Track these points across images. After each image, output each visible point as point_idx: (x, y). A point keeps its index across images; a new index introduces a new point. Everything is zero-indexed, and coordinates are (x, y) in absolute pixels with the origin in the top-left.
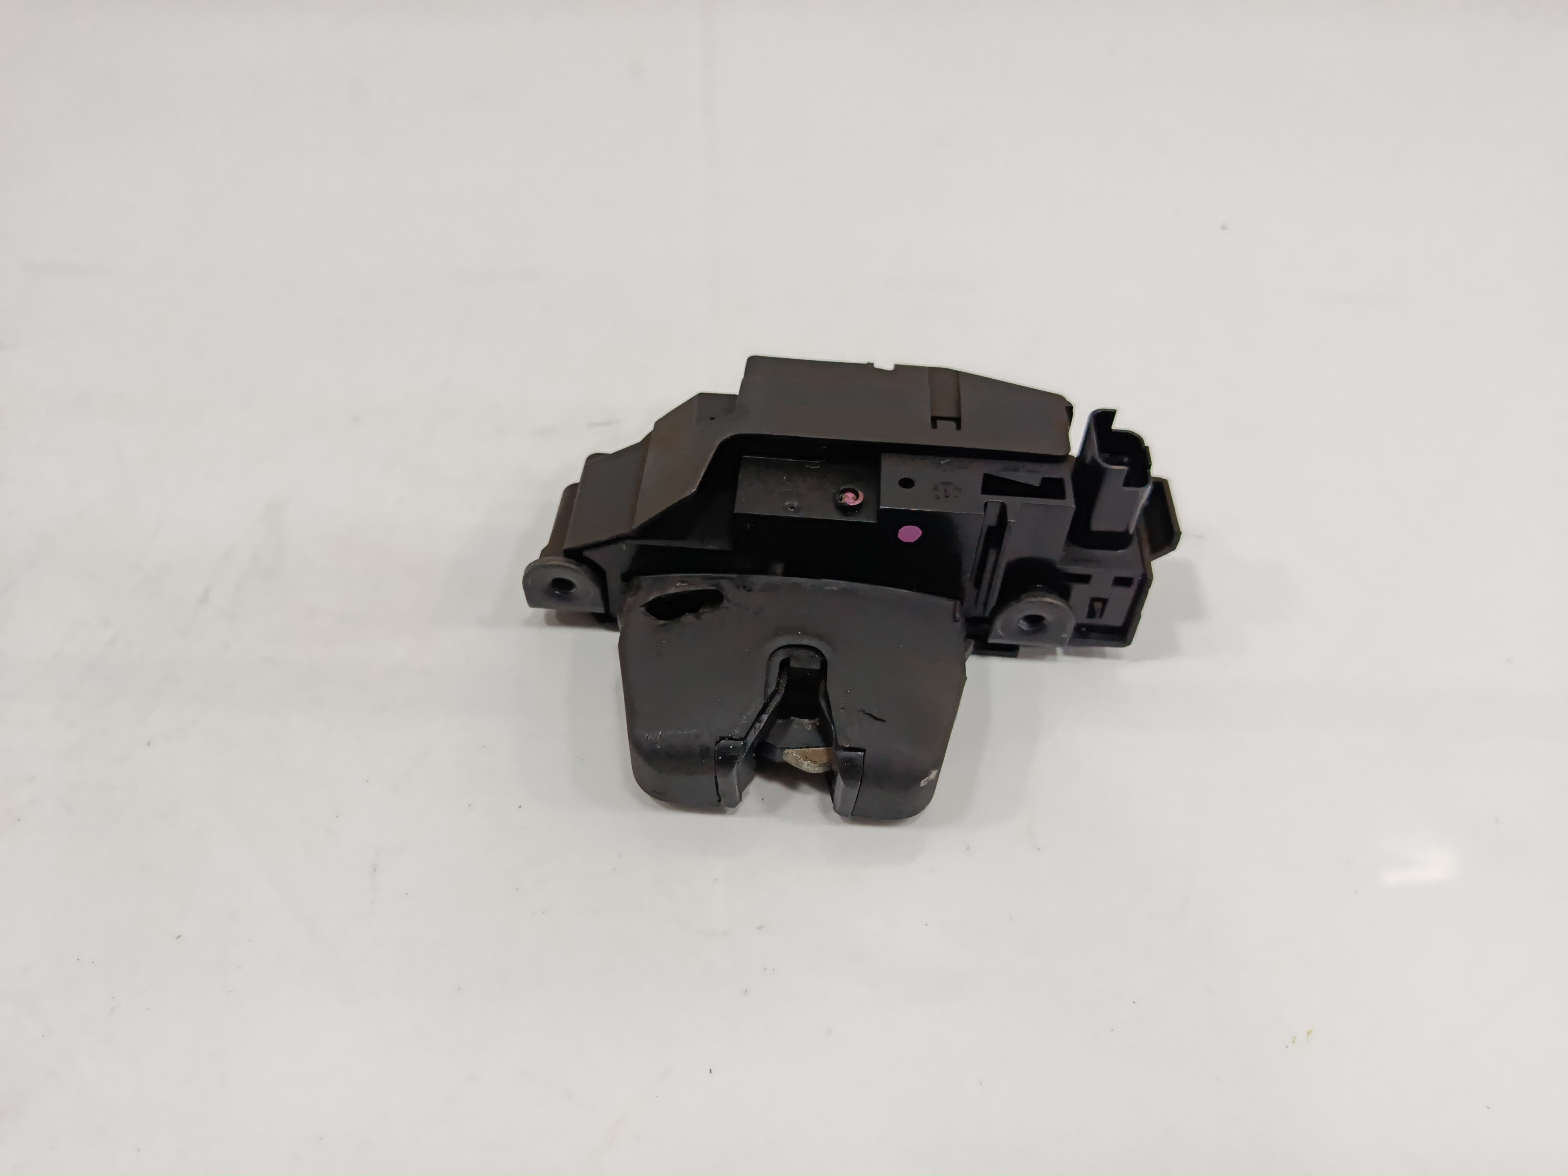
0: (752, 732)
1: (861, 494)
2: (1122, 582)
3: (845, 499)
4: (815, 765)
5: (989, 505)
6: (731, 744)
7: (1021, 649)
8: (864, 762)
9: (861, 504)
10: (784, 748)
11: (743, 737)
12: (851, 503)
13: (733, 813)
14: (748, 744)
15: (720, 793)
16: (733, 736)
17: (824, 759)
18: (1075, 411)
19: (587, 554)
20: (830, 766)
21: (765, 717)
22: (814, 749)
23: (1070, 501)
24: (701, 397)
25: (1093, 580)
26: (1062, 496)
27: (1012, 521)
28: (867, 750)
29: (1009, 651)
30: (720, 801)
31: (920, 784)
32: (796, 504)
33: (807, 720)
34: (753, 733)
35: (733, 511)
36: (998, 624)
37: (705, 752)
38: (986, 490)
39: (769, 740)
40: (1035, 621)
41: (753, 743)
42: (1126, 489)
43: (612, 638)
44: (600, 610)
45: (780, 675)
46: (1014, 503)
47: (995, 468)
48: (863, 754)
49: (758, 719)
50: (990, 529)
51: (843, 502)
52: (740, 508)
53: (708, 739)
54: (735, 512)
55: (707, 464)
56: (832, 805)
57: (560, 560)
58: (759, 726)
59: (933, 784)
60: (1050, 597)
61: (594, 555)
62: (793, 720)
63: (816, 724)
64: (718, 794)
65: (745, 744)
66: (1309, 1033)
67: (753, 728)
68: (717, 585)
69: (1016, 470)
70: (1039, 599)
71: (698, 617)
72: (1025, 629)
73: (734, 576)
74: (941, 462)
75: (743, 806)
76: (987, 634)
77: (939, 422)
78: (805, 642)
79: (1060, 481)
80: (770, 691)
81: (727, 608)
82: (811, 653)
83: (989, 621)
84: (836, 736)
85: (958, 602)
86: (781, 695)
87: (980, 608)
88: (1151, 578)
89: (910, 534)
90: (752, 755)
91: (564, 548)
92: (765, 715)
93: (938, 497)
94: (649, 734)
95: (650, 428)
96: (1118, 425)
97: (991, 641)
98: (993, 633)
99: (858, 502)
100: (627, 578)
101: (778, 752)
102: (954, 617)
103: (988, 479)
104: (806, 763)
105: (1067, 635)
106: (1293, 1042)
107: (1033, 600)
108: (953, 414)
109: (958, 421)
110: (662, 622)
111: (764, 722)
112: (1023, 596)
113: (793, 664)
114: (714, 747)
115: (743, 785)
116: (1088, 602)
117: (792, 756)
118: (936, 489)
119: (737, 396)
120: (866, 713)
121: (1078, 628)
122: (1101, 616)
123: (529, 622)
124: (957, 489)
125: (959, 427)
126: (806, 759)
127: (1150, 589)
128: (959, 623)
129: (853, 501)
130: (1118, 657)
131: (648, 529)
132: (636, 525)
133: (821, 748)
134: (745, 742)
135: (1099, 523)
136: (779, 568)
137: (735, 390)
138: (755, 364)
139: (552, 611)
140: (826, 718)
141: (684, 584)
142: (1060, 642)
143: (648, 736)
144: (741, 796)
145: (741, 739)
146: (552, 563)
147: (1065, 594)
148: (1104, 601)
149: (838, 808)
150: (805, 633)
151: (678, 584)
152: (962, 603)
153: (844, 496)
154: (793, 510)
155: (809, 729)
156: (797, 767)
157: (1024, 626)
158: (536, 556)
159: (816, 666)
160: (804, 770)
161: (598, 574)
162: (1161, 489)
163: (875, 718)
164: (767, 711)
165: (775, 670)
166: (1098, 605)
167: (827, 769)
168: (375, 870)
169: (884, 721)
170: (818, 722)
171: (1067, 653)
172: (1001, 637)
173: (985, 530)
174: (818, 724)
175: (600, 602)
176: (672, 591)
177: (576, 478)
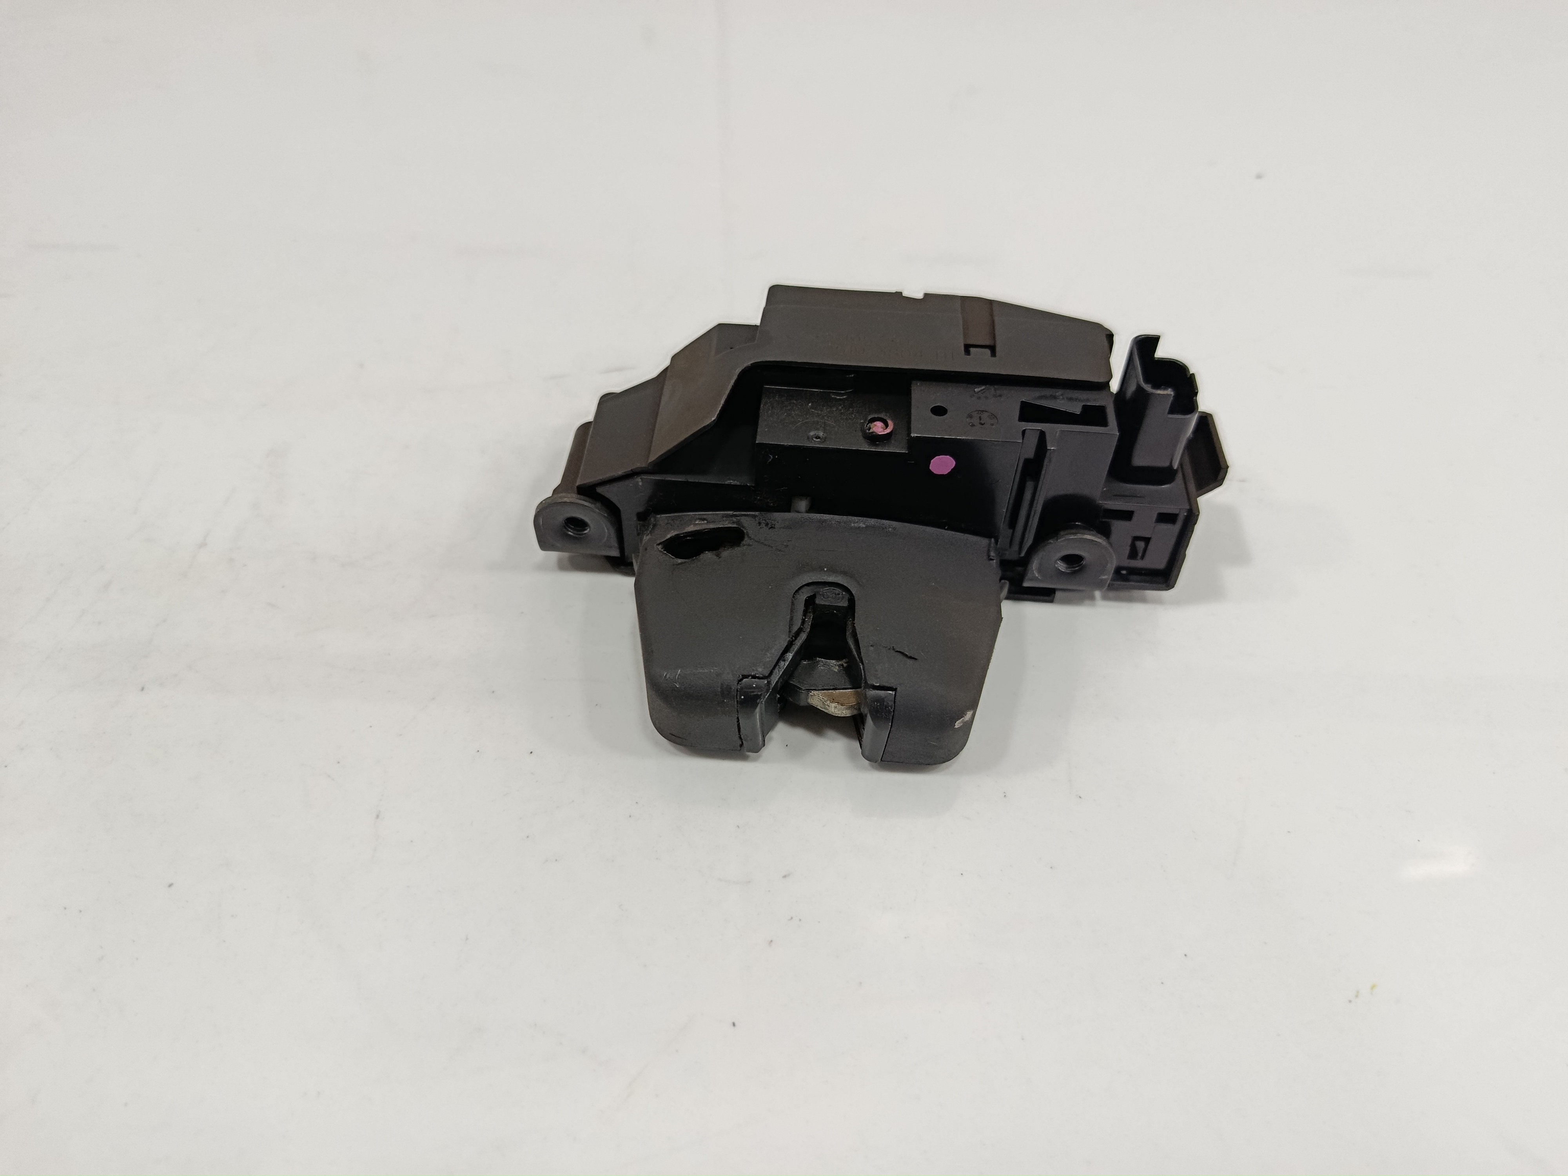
0: (776, 670)
1: (891, 424)
2: (1166, 518)
3: (874, 429)
4: (843, 707)
5: (1026, 431)
6: (755, 683)
7: (1058, 595)
8: (895, 702)
9: (891, 432)
10: (809, 690)
11: (767, 675)
12: (880, 432)
13: (755, 760)
14: (772, 683)
15: (742, 736)
16: (756, 674)
17: (853, 701)
18: (1116, 339)
19: (600, 490)
20: (859, 709)
21: (790, 656)
22: (841, 691)
23: (1113, 428)
24: (721, 327)
25: (1135, 518)
26: (1104, 423)
27: (1052, 448)
28: (898, 689)
29: (1045, 595)
30: (742, 745)
31: (955, 726)
32: (821, 434)
33: (834, 661)
34: (778, 672)
35: (755, 441)
36: (1035, 565)
37: (726, 692)
38: (1023, 418)
39: (793, 682)
40: (1073, 560)
41: (777, 682)
42: (1170, 416)
43: (627, 583)
44: (615, 553)
45: (805, 613)
46: (1053, 430)
47: (1031, 395)
48: (894, 694)
49: (782, 657)
50: (1027, 461)
51: (871, 431)
52: (763, 437)
53: (729, 677)
54: (757, 442)
55: (727, 392)
56: (861, 750)
57: (571, 497)
58: (784, 665)
59: (968, 726)
60: (1090, 535)
61: (610, 492)
62: (819, 661)
63: (842, 665)
64: (740, 738)
65: (769, 683)
66: (1373, 987)
67: (777, 667)
68: (738, 522)
69: (1055, 398)
70: (1079, 536)
71: (718, 556)
72: (1063, 570)
73: (757, 513)
74: (976, 390)
75: (766, 752)
76: (1022, 577)
77: (972, 350)
78: (832, 579)
79: (1102, 410)
80: (795, 628)
81: (749, 545)
82: (838, 590)
83: (1025, 562)
84: (865, 675)
85: (993, 540)
86: (806, 633)
87: (1016, 547)
88: (1197, 513)
89: (943, 464)
90: (776, 696)
91: (577, 484)
92: (790, 654)
93: (973, 425)
94: (668, 673)
95: (667, 363)
96: (1161, 352)
97: (1026, 584)
98: (1029, 575)
99: (888, 431)
100: (643, 516)
101: (803, 696)
102: (989, 556)
103: (1025, 406)
104: (833, 705)
105: (1107, 577)
106: (1357, 996)
107: (1072, 537)
108: (988, 342)
109: (993, 349)
110: (680, 561)
111: (789, 660)
112: (1062, 533)
113: (819, 601)
114: (735, 686)
115: (767, 729)
116: (1129, 542)
117: (816, 699)
118: (970, 416)
119: (758, 326)
120: (897, 651)
121: (1118, 570)
122: (1143, 557)
123: (541, 567)
124: (993, 416)
125: (994, 354)
126: (833, 701)
127: (1196, 526)
128: (994, 561)
129: (882, 430)
130: (1159, 602)
131: (666, 463)
132: (653, 458)
133: (849, 690)
134: (769, 680)
135: (1141, 459)
136: (803, 504)
137: (756, 320)
138: (777, 293)
139: (565, 555)
140: (854, 656)
141: (703, 522)
142: (1099, 585)
143: (666, 675)
144: (764, 741)
145: (764, 678)
146: (566, 500)
147: (1105, 532)
148: (1147, 540)
149: (867, 753)
150: (833, 570)
151: (697, 522)
152: (996, 542)
153: (872, 425)
154: (819, 440)
155: (836, 671)
156: (823, 710)
157: (1062, 566)
158: (549, 494)
159: (845, 604)
160: (831, 713)
161: (613, 511)
162: (1206, 424)
163: (906, 656)
164: (792, 649)
165: (800, 607)
166: (1141, 545)
167: (855, 712)
168: (378, 817)
169: (916, 659)
170: (845, 663)
171: (1105, 598)
172: (1036, 579)
173: (1022, 461)
174: (845, 665)
175: (614, 542)
176: (691, 528)
177: (590, 418)
